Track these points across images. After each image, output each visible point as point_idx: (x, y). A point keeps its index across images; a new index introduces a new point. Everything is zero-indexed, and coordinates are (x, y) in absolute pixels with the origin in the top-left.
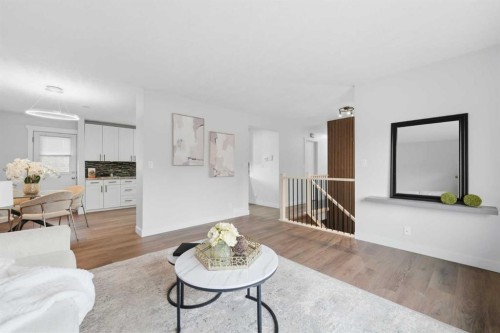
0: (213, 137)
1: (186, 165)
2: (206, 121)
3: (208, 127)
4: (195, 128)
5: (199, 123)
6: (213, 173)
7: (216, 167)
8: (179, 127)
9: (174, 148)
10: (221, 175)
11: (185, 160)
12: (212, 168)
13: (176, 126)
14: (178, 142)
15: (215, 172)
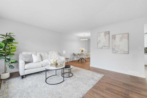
0: (114, 37)
4: (105, 35)
5: (107, 33)
7: (115, 49)
8: (99, 37)
9: (98, 43)
10: (118, 53)
11: (101, 47)
12: (113, 49)
13: (98, 36)
14: (99, 41)
15: (115, 51)
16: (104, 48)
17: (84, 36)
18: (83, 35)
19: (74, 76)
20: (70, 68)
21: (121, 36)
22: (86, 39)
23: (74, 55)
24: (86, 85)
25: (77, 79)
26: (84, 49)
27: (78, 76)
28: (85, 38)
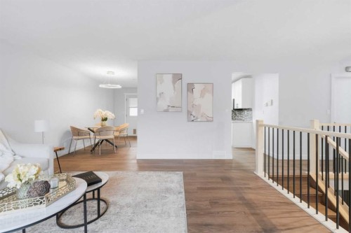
0: (191, 88)
1: (166, 111)
2: (183, 76)
3: (186, 80)
4: (174, 82)
5: (178, 77)
6: (191, 117)
7: (193, 113)
8: (161, 83)
9: (157, 99)
10: (199, 120)
11: (166, 108)
12: (189, 113)
13: (159, 82)
14: (160, 94)
15: (192, 117)
16: (171, 109)
17: (110, 76)
18: (108, 72)
19: (115, 204)
20: (100, 181)
21: (202, 87)
22: (117, 84)
23: (76, 132)
24: (169, 216)
25: (130, 210)
26: (110, 115)
27: (129, 200)
28: (112, 82)
